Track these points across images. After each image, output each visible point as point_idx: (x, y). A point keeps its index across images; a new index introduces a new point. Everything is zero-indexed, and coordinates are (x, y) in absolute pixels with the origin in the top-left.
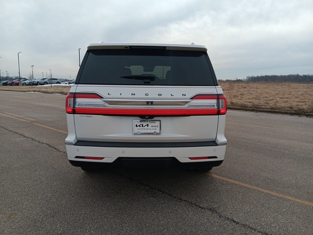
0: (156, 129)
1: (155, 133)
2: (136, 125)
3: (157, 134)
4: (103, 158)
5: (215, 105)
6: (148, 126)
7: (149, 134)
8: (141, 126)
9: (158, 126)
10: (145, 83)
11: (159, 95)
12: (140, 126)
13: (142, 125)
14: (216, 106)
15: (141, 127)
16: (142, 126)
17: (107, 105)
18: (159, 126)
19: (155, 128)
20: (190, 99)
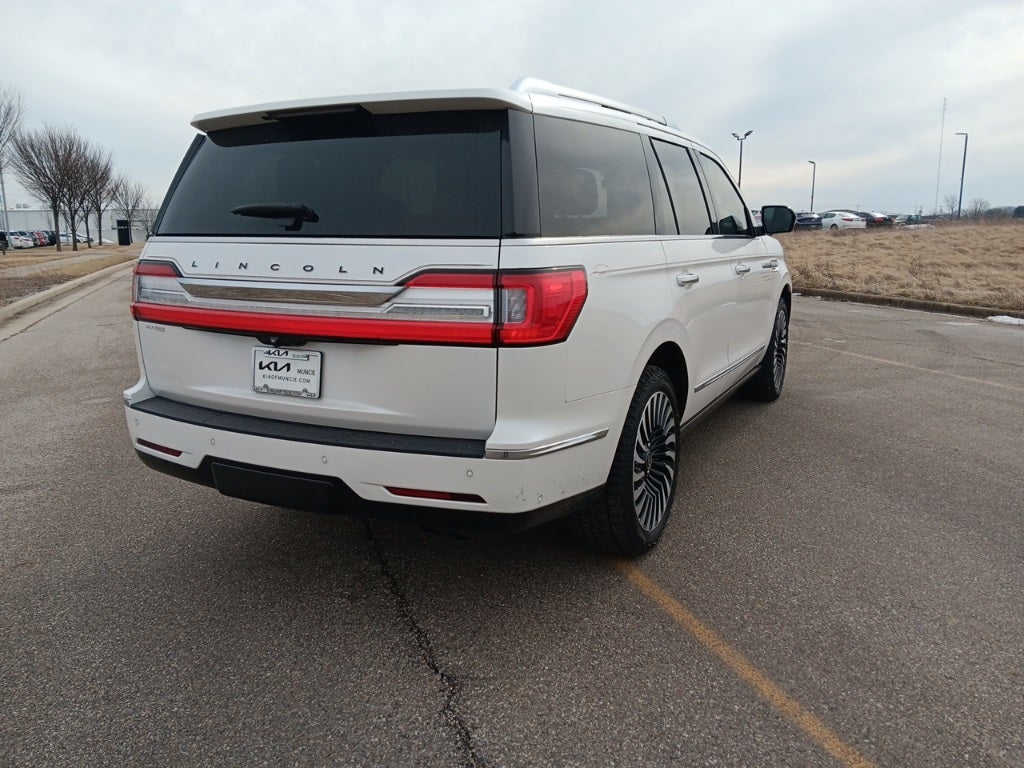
0: (308, 381)
1: (304, 395)
2: (261, 364)
3: (311, 397)
4: (177, 453)
5: (486, 309)
6: (288, 370)
7: (288, 394)
8: (272, 366)
9: (313, 373)
10: (288, 228)
11: (308, 269)
12: (270, 369)
13: (276, 364)
14: (486, 314)
15: (273, 373)
16: (276, 369)
17: (188, 297)
18: (318, 373)
19: (307, 377)
20: (398, 284)
